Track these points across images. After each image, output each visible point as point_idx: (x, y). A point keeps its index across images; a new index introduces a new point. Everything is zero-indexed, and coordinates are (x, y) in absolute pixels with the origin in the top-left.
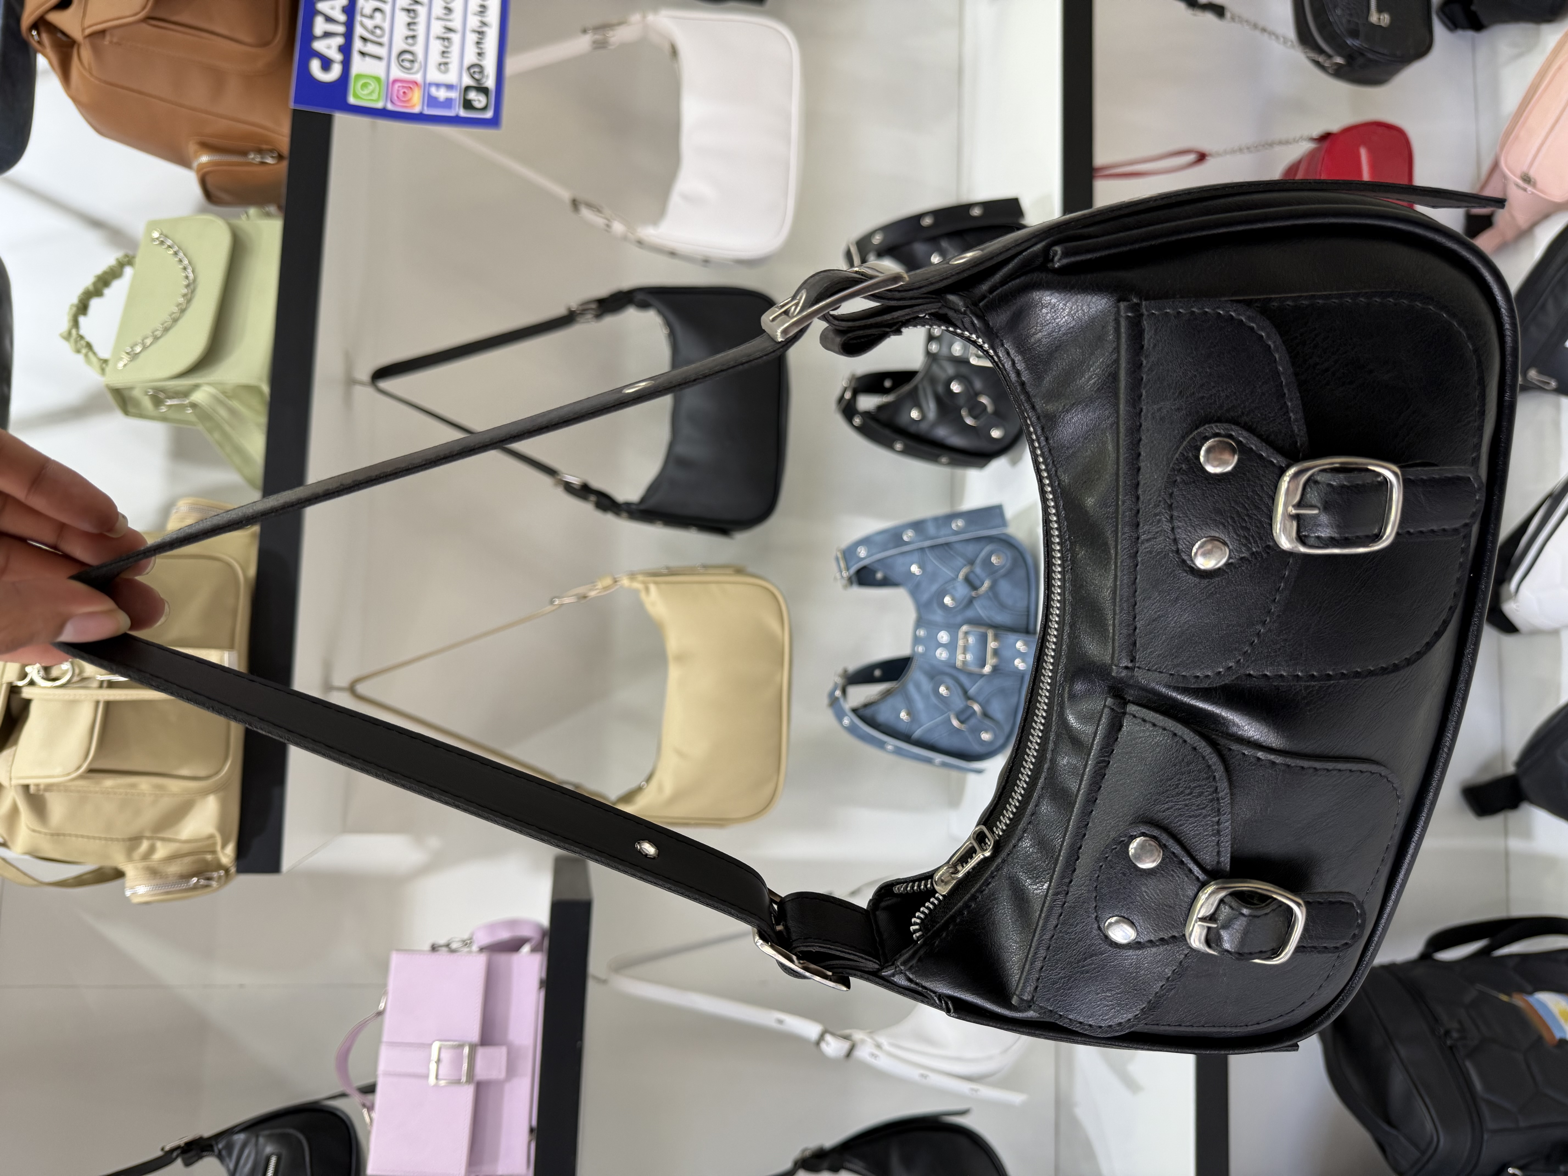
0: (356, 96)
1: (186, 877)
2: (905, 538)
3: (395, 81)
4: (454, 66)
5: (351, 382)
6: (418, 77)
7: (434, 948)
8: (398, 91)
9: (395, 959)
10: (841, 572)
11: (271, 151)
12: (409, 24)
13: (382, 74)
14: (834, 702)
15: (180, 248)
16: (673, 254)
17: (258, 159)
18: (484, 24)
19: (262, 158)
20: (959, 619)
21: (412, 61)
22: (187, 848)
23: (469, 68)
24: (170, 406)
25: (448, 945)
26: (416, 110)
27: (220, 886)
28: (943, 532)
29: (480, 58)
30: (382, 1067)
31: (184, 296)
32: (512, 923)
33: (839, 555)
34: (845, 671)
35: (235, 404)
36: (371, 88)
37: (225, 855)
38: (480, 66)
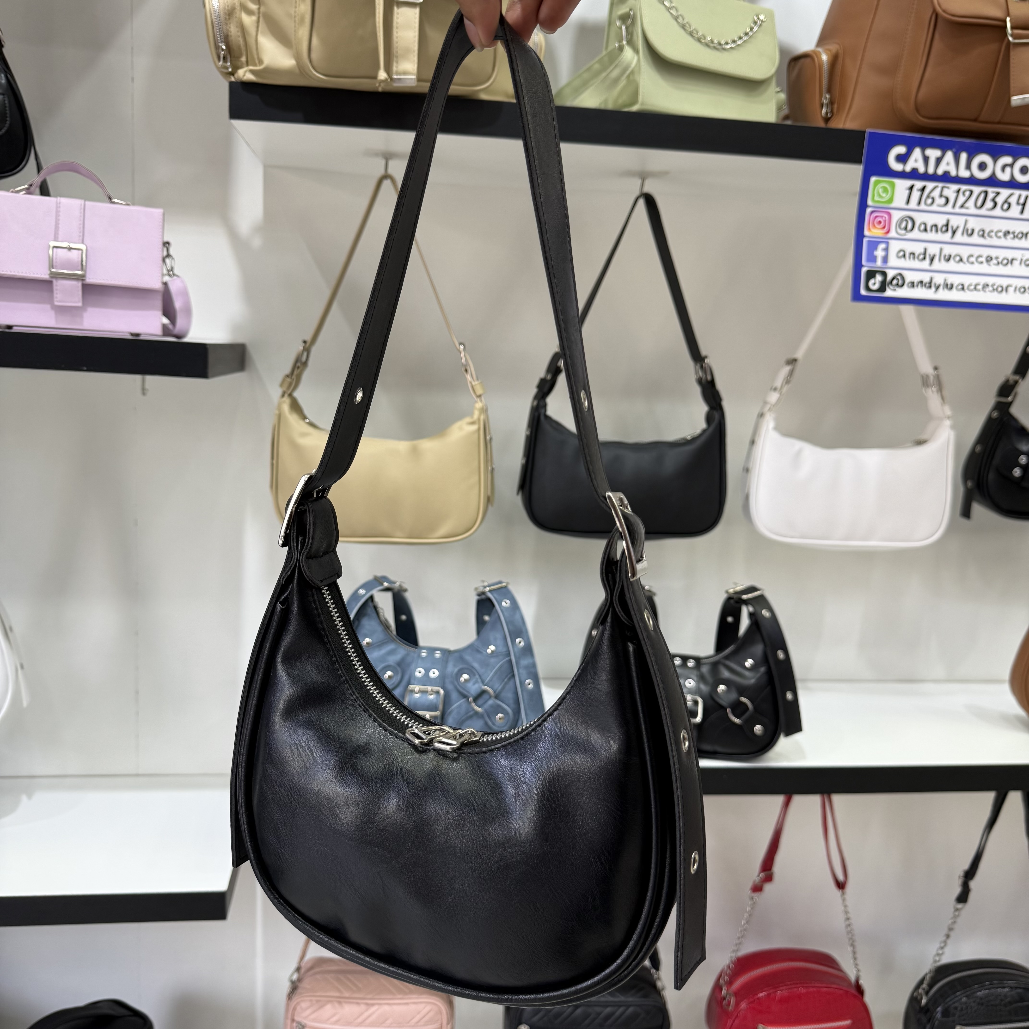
0: (876, 183)
1: (226, 39)
2: (518, 640)
3: (890, 215)
4: (902, 263)
5: (643, 176)
6: (893, 234)
7: (166, 244)
8: (882, 217)
9: (157, 212)
10: (489, 586)
11: (832, 112)
12: (936, 226)
13: (894, 205)
14: (378, 581)
15: (751, 37)
16: (753, 442)
17: (825, 101)
18: (937, 288)
19: (827, 104)
20: (450, 687)
21: (906, 228)
22: (251, 41)
23: (900, 274)
24: (621, 29)
25: (168, 255)
26: (866, 232)
27: (218, 68)
28: (523, 672)
29: (910, 285)
30: (64, 201)
31: (712, 42)
32: (188, 311)
33: (504, 584)
34: (406, 590)
35: (623, 82)
36: (884, 195)
37: (246, 72)
38: (902, 285)
